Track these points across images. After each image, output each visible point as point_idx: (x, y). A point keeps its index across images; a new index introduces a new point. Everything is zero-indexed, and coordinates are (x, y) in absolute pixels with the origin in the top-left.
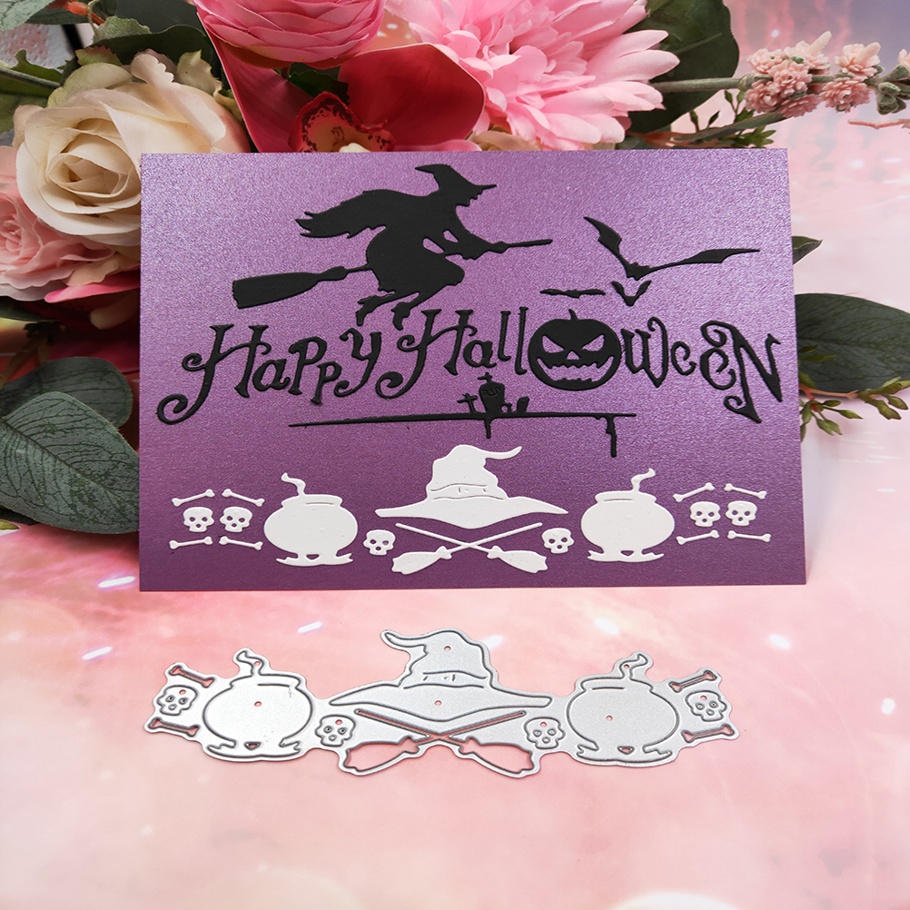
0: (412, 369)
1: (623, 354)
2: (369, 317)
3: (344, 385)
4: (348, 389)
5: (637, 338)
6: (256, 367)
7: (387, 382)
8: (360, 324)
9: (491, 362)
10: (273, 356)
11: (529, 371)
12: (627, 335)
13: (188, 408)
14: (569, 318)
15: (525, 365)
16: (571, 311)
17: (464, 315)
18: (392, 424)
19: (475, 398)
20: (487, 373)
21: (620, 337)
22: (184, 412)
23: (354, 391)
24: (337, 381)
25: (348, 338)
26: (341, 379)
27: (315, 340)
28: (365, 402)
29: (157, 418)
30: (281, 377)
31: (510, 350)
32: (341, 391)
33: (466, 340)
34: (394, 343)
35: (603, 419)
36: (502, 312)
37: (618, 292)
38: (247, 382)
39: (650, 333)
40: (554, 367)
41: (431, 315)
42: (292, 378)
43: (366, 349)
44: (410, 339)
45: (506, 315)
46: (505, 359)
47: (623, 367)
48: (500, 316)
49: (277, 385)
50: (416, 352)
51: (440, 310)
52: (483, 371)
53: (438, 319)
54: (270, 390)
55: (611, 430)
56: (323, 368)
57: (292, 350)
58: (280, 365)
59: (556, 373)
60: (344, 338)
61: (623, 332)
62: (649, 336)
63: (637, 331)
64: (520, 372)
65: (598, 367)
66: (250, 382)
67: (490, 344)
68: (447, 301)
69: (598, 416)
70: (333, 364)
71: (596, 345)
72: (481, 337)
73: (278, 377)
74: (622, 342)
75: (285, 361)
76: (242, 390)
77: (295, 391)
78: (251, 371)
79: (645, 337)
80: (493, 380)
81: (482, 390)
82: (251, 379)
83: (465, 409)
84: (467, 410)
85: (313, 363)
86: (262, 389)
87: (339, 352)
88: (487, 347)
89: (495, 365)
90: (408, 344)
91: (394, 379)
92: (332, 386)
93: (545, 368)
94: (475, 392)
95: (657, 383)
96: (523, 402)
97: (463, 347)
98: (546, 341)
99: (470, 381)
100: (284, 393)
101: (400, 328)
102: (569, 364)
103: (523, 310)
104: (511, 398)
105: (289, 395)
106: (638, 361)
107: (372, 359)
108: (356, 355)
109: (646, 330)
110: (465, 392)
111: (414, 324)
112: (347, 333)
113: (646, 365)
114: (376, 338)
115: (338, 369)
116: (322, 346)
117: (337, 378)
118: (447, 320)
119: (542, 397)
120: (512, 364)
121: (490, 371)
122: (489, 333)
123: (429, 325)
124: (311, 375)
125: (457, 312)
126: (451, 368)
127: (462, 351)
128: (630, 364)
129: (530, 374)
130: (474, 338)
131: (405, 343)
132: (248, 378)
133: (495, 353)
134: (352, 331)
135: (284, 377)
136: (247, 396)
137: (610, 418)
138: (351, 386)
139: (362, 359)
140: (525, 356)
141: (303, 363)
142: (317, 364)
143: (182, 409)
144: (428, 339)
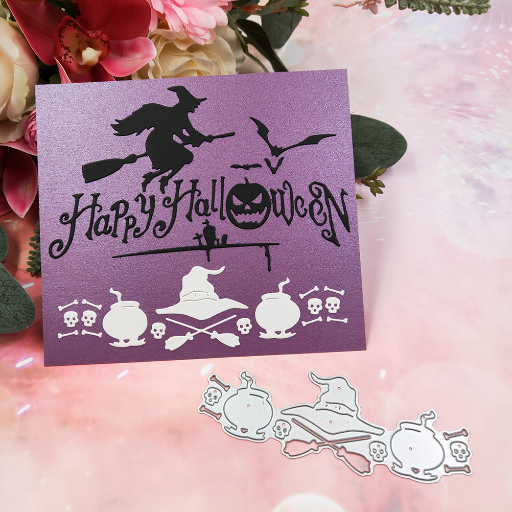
0: (170, 219)
1: (272, 205)
2: (148, 186)
3: (138, 230)
4: (140, 232)
5: (278, 195)
6: (95, 220)
7: (159, 227)
8: (144, 191)
9: (208, 213)
10: (104, 213)
11: (227, 218)
12: (273, 193)
13: (64, 248)
14: (244, 183)
15: (225, 214)
16: (246, 179)
17: (195, 182)
18: (162, 254)
19: (201, 236)
20: (206, 220)
21: (270, 193)
22: (62, 251)
23: (143, 234)
24: (134, 228)
25: (139, 200)
26: (136, 226)
27: (123, 201)
28: (148, 241)
29: (49, 255)
30: (107, 227)
31: (217, 205)
32: (137, 234)
33: (195, 201)
34: (161, 202)
35: (263, 247)
36: (212, 180)
37: (268, 165)
38: (91, 230)
39: (284, 190)
40: (239, 215)
41: (178, 183)
42: (113, 227)
43: (148, 207)
44: (168, 199)
45: (214, 181)
46: (215, 210)
47: (272, 213)
48: (211, 182)
49: (106, 232)
50: (172, 207)
51: (183, 180)
52: (204, 218)
53: (182, 185)
54: (103, 235)
55: (267, 254)
56: (127, 219)
57: (112, 209)
58: (107, 218)
59: (240, 218)
60: (137, 200)
62: (284, 193)
63: (278, 190)
64: (223, 218)
65: (260, 214)
66: (93, 231)
67: (207, 201)
68: (186, 173)
69: (261, 245)
70: (132, 217)
71: (258, 200)
72: (203, 196)
74: (271, 198)
75: (109, 216)
76: (89, 235)
77: (115, 235)
78: (92, 225)
79: (282, 193)
80: (210, 224)
81: (205, 230)
82: (93, 228)
83: (196, 243)
84: (198, 244)
85: (122, 217)
86: (98, 234)
87: (135, 208)
88: (206, 203)
89: (210, 214)
90: (168, 203)
91: (161, 224)
92: (131, 231)
93: (234, 215)
94: (201, 233)
95: (289, 223)
96: (225, 237)
97: (194, 203)
98: (234, 197)
99: (198, 224)
100: (109, 236)
101: (164, 193)
102: (246, 212)
103: (223, 178)
104: (219, 236)
105: (112, 237)
106: (279, 209)
107: (151, 212)
108: (143, 211)
109: (282, 189)
110: (196, 232)
111: (171, 190)
112: (138, 197)
113: (283, 212)
114: (152, 198)
115: (135, 220)
116: (127, 205)
117: (134, 226)
118: (186, 187)
119: (236, 235)
120: (218, 213)
121: (208, 218)
122: (206, 195)
123: (178, 189)
124: (122, 222)
125: (191, 181)
126: (189, 216)
127: (194, 205)
128: (275, 211)
129: (227, 220)
130: (200, 198)
131: (166, 201)
133: (210, 207)
134: (140, 195)
135: (109, 226)
136: (91, 239)
137: (266, 246)
138: (142, 231)
139: (146, 213)
140: (224, 209)
141: (118, 216)
142: (124, 217)
143: (61, 247)
144: (178, 199)
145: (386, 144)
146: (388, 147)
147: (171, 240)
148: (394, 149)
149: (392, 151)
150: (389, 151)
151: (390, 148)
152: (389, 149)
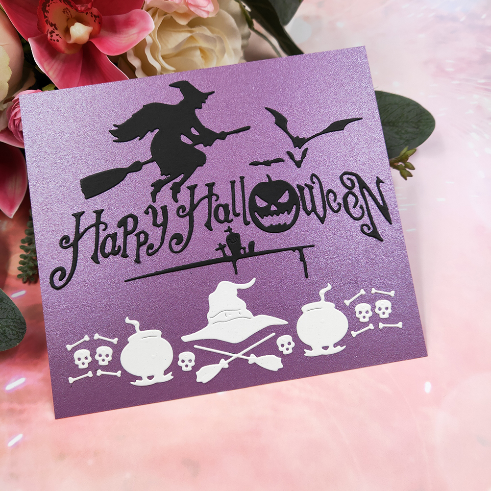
0: (187, 230)
1: (301, 203)
2: (158, 195)
3: (151, 247)
4: (154, 249)
5: (306, 190)
6: (101, 240)
7: (175, 241)
8: (154, 202)
9: (230, 219)
10: (110, 231)
11: (252, 222)
12: (301, 189)
13: (67, 277)
14: (267, 180)
15: (249, 219)
16: (268, 176)
17: (210, 186)
18: (182, 271)
19: (224, 246)
20: (229, 227)
21: (297, 190)
22: (65, 280)
23: (157, 250)
24: (147, 244)
25: (149, 212)
26: (149, 243)
27: (131, 216)
28: (165, 258)
29: (50, 286)
30: (115, 246)
31: (239, 209)
32: (150, 251)
33: (214, 206)
34: (175, 212)
35: (297, 251)
36: (231, 182)
37: (291, 159)
38: (97, 252)
39: (312, 185)
40: (265, 217)
41: (192, 188)
42: (122, 246)
43: (160, 220)
44: (183, 207)
45: (233, 183)
46: (237, 215)
47: (302, 212)
48: (229, 185)
49: (114, 253)
50: (188, 217)
51: (197, 185)
52: (226, 226)
53: (197, 191)
54: (111, 257)
55: (302, 259)
56: (138, 235)
57: (119, 226)
58: (114, 237)
59: (267, 221)
60: (147, 213)
61: (298, 186)
62: (313, 188)
63: (306, 185)
64: (247, 223)
65: (289, 214)
66: (99, 253)
67: (227, 205)
68: (199, 177)
69: (294, 249)
70: (143, 232)
71: (285, 198)
72: (222, 201)
73: (114, 246)
74: (299, 194)
75: (116, 234)
76: (95, 258)
77: (125, 256)
78: (98, 247)
79: (311, 188)
80: (233, 231)
81: (228, 239)
82: (99, 250)
83: (220, 255)
84: (222, 256)
85: (132, 233)
86: (106, 256)
87: (145, 223)
88: (226, 207)
89: (232, 220)
90: (183, 212)
91: (178, 237)
92: (144, 249)
93: (260, 219)
94: (224, 242)
95: (322, 220)
96: (252, 245)
97: (213, 210)
98: (257, 198)
99: (220, 234)
100: (119, 257)
101: (176, 201)
102: (272, 214)
103: (242, 178)
104: (245, 243)
105: (122, 258)
106: (309, 207)
107: (164, 225)
108: (155, 224)
109: (310, 183)
110: (219, 242)
111: (184, 197)
112: (147, 209)
113: (314, 209)
114: (164, 209)
115: (147, 235)
116: (135, 219)
117: (147, 242)
118: (201, 192)
119: (264, 241)
120: (241, 217)
121: (230, 225)
122: (225, 199)
123: (192, 195)
124: (132, 239)
125: (206, 185)
126: (208, 225)
127: (213, 212)
128: (305, 209)
129: (252, 224)
130: (218, 202)
131: (181, 210)
132: (98, 250)
133: (231, 212)
134: (150, 207)
135: (117, 245)
136: (98, 262)
137: (300, 249)
138: (155, 248)
139: (158, 226)
140: (248, 212)
141: (127, 234)
142: (134, 234)
143: (64, 275)
144: (193, 207)
145: (411, 122)
146: (414, 125)
147: (191, 255)
148: (421, 127)
149: (418, 130)
150: (415, 130)
151: (416, 127)
152: (414, 127)
